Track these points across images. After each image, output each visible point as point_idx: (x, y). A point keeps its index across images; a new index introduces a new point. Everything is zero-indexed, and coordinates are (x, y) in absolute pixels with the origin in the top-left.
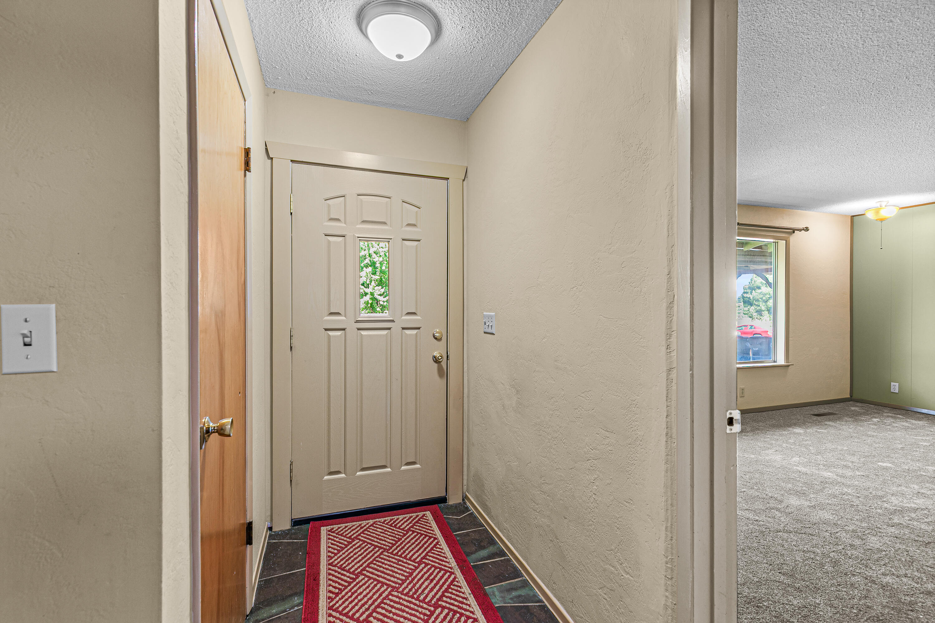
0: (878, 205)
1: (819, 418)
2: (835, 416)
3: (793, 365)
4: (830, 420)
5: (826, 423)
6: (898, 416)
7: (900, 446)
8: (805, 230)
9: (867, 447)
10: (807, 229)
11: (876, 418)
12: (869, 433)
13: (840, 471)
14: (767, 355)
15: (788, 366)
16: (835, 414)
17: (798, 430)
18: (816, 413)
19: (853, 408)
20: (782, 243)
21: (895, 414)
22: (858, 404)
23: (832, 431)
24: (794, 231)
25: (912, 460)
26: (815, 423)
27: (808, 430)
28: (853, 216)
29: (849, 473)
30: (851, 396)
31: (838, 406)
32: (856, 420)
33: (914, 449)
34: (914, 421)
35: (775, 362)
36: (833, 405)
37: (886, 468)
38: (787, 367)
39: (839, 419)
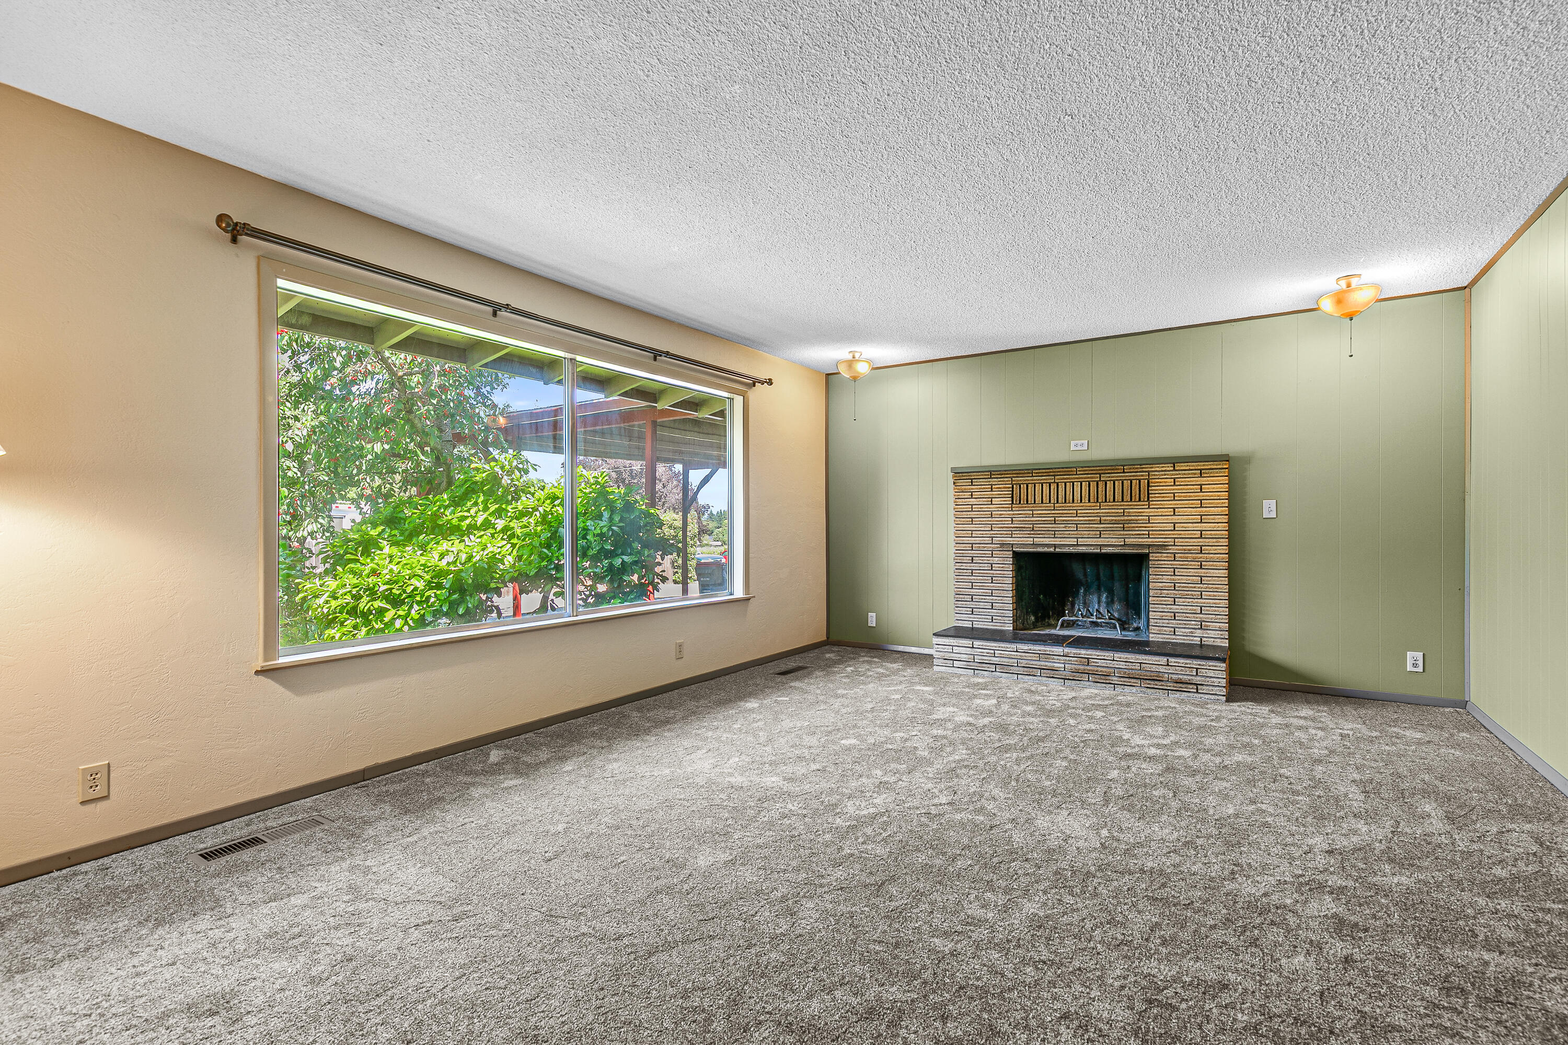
0: (850, 357)
1: (783, 678)
2: (805, 671)
3: (754, 597)
4: (797, 679)
5: (792, 684)
6: (875, 659)
7: (870, 706)
8: (768, 383)
9: (833, 715)
10: (770, 382)
11: (850, 666)
12: (839, 692)
13: (789, 769)
14: (720, 584)
15: (748, 599)
16: (806, 668)
17: (752, 704)
18: (783, 670)
19: (828, 656)
20: (739, 400)
21: (871, 657)
22: (835, 649)
23: (797, 697)
24: (754, 382)
25: (881, 726)
26: (778, 688)
27: (765, 702)
28: (828, 375)
29: (801, 770)
30: (828, 638)
31: (812, 654)
32: (828, 674)
33: (885, 708)
34: (889, 665)
35: (731, 594)
36: (806, 654)
37: (849, 749)
38: (746, 602)
39: (809, 675)
